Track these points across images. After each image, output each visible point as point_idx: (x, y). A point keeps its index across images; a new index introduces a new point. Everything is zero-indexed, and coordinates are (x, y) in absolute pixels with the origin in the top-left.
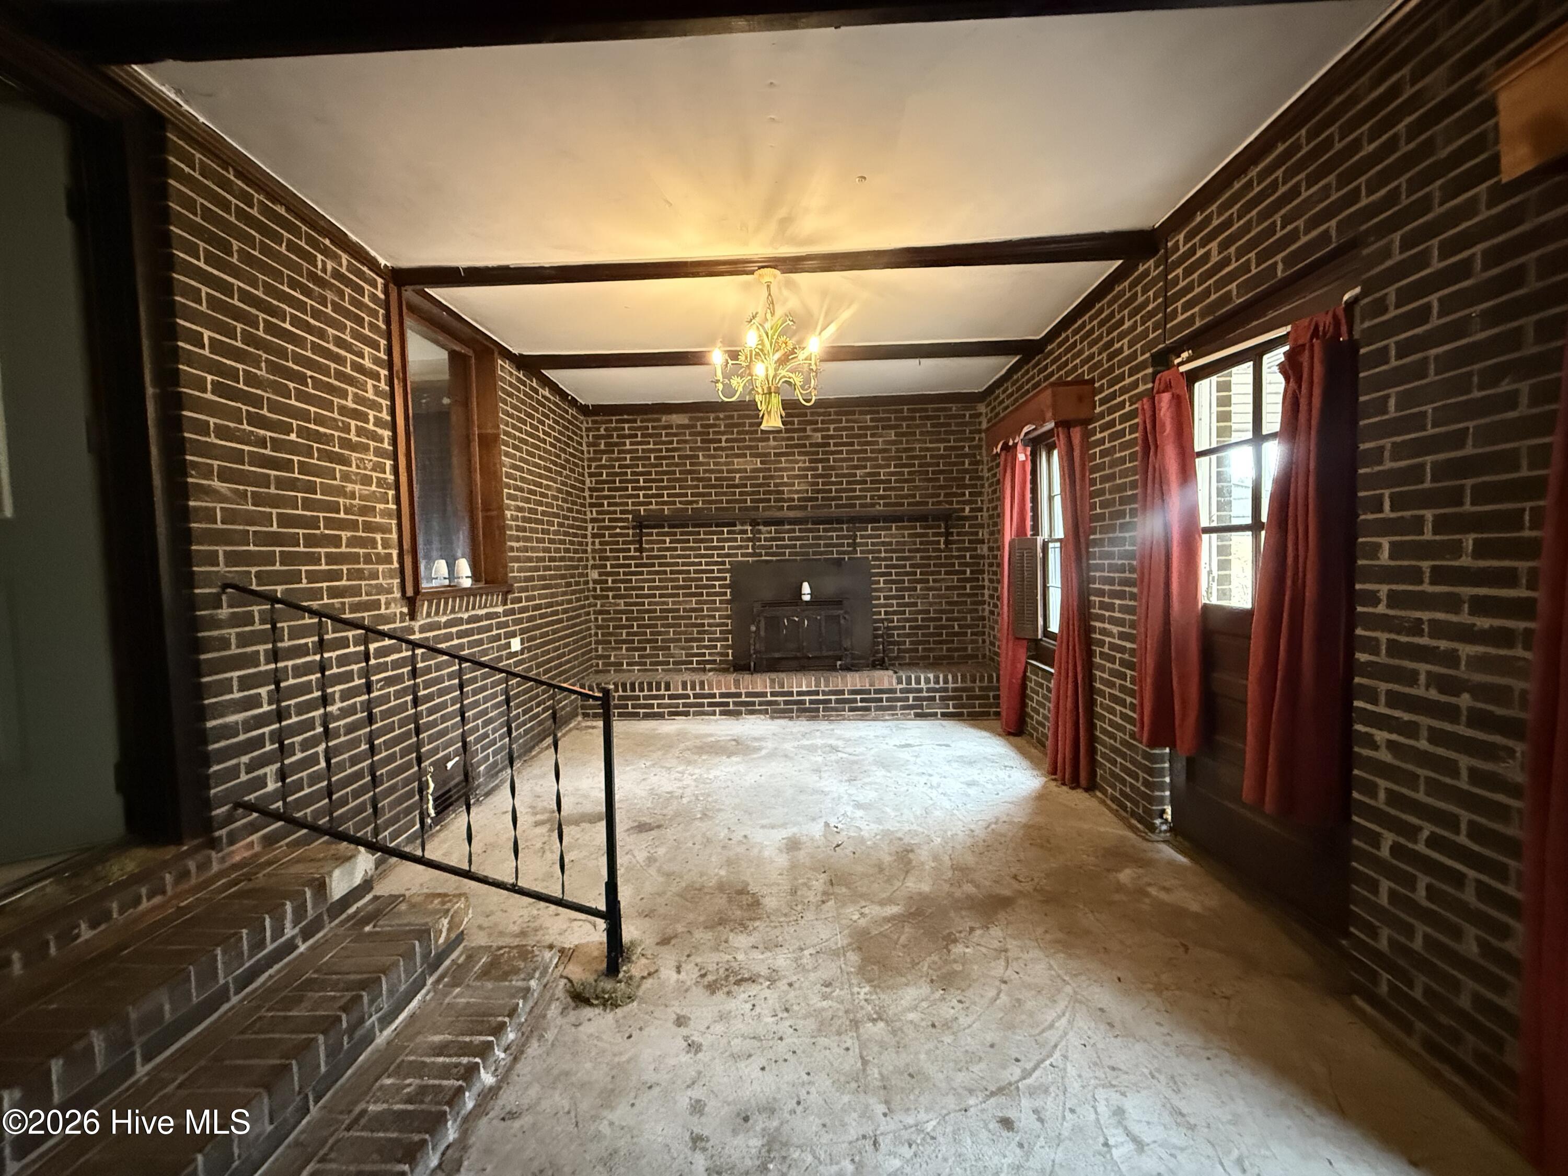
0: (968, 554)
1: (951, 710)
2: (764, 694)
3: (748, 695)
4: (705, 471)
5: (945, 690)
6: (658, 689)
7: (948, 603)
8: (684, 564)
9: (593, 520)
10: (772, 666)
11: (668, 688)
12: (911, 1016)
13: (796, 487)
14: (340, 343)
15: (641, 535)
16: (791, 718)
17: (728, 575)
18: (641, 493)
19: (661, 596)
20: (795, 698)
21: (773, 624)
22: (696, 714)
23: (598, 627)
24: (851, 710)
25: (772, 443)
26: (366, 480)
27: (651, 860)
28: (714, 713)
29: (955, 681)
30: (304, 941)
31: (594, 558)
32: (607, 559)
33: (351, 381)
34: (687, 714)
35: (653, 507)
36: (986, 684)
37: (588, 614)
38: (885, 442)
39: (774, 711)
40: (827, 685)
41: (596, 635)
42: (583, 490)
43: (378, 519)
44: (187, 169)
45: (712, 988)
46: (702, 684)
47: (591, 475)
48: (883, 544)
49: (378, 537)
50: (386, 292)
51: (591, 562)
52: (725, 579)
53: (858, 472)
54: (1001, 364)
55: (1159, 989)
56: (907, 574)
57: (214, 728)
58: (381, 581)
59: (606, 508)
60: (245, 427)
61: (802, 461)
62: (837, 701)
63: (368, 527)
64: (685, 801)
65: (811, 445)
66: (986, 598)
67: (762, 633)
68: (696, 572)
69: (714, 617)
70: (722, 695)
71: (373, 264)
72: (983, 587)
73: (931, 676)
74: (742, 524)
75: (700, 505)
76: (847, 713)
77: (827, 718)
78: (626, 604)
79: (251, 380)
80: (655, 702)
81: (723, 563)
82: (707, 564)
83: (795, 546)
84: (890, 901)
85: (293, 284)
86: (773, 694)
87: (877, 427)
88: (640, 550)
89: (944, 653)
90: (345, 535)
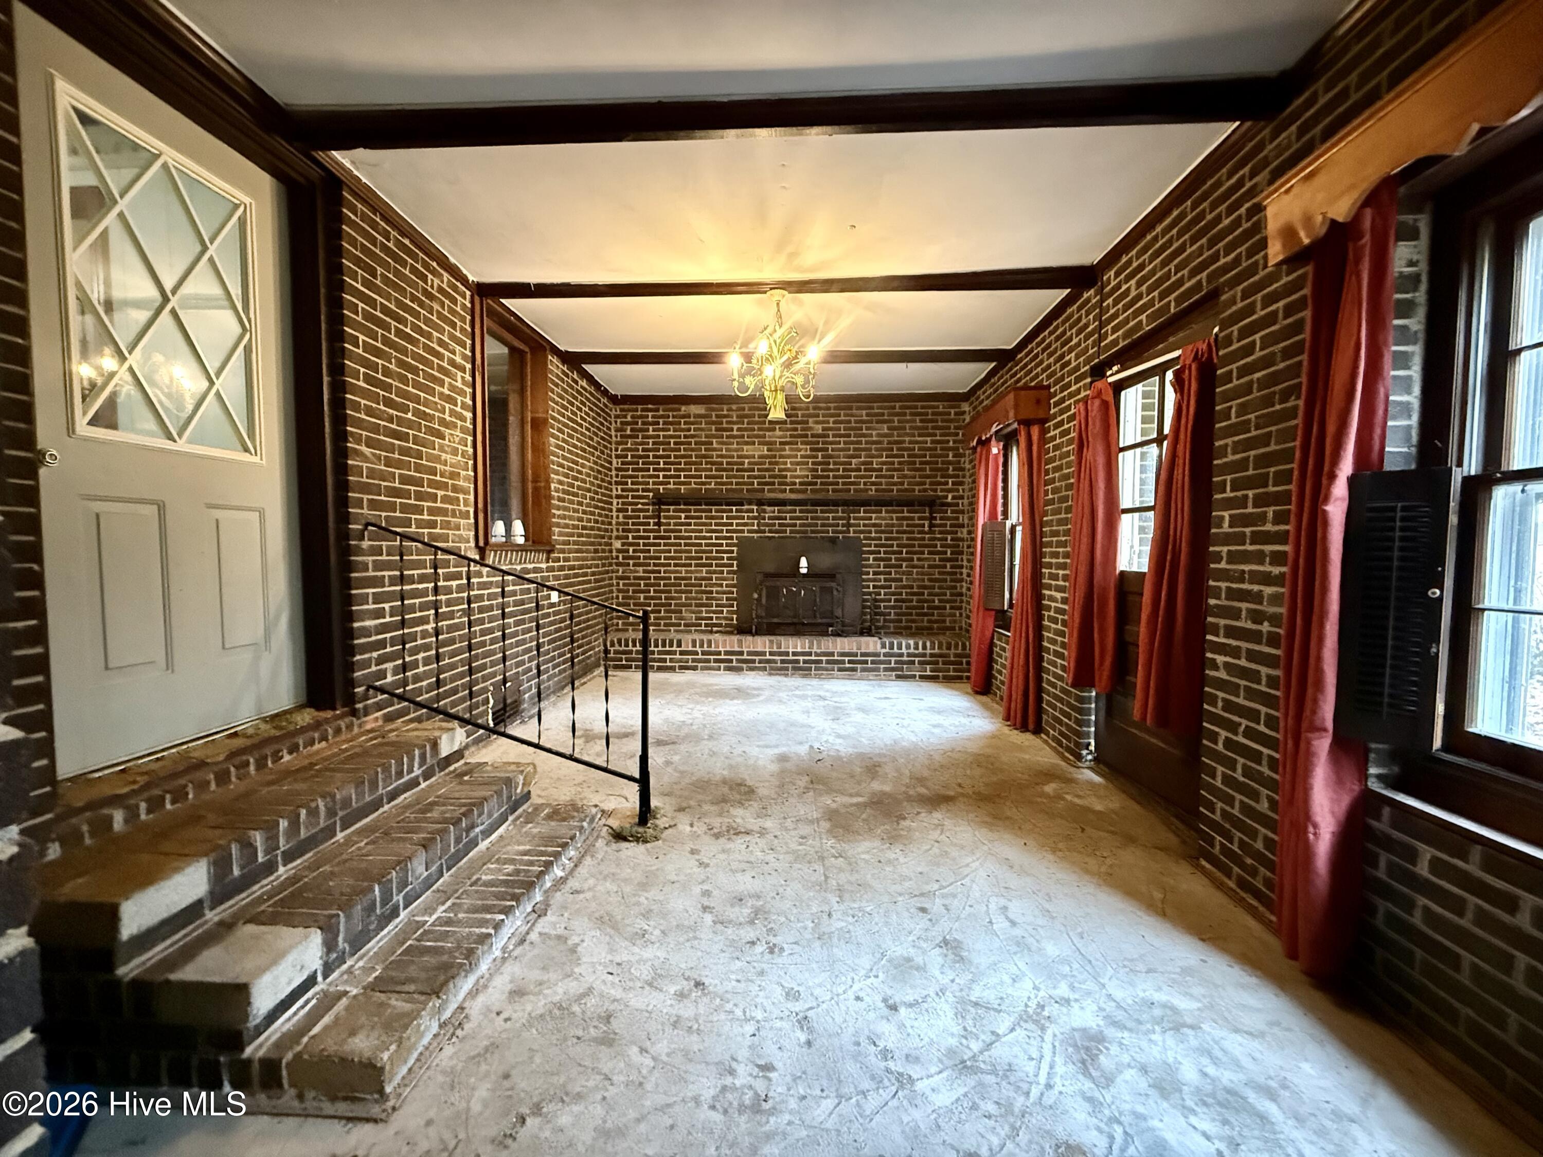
0: (949, 537)
1: (928, 673)
2: (764, 654)
3: (749, 653)
4: (718, 456)
5: (924, 655)
6: (671, 645)
7: (930, 580)
8: (696, 537)
9: (618, 497)
10: (771, 630)
11: (679, 645)
12: (863, 856)
13: (798, 473)
14: (441, 343)
15: (660, 511)
16: (786, 675)
17: (735, 549)
18: (661, 474)
19: (676, 565)
20: (791, 657)
21: (773, 594)
22: (703, 669)
23: (619, 591)
24: (840, 670)
25: (778, 433)
26: (455, 452)
27: (668, 763)
28: (719, 669)
29: (933, 648)
30: (425, 780)
31: (618, 530)
32: (629, 531)
33: (446, 373)
34: (694, 668)
35: (671, 486)
36: (959, 651)
37: (611, 578)
38: (878, 435)
39: (772, 669)
40: (819, 647)
41: (617, 597)
42: (610, 470)
43: (461, 483)
44: (353, 217)
45: (717, 836)
46: (710, 642)
47: (617, 457)
48: (874, 525)
49: (461, 496)
50: (472, 302)
51: (615, 533)
52: (732, 552)
53: (854, 461)
54: (980, 370)
55: (1054, 851)
56: (894, 553)
57: (359, 628)
58: (461, 532)
59: (630, 486)
60: (382, 407)
61: (805, 450)
62: (828, 662)
63: (455, 489)
64: (694, 727)
65: (813, 436)
66: (964, 576)
67: (764, 601)
68: (707, 545)
69: (721, 585)
70: (727, 653)
71: (464, 280)
72: (962, 567)
73: (912, 642)
74: (750, 504)
75: (713, 486)
76: (836, 672)
77: (819, 677)
78: (644, 571)
79: (387, 372)
80: (668, 657)
81: (731, 538)
82: (717, 538)
83: (795, 525)
84: (858, 795)
85: (414, 299)
86: (771, 654)
87: (871, 422)
88: (659, 524)
89: (925, 624)
90: (440, 493)
